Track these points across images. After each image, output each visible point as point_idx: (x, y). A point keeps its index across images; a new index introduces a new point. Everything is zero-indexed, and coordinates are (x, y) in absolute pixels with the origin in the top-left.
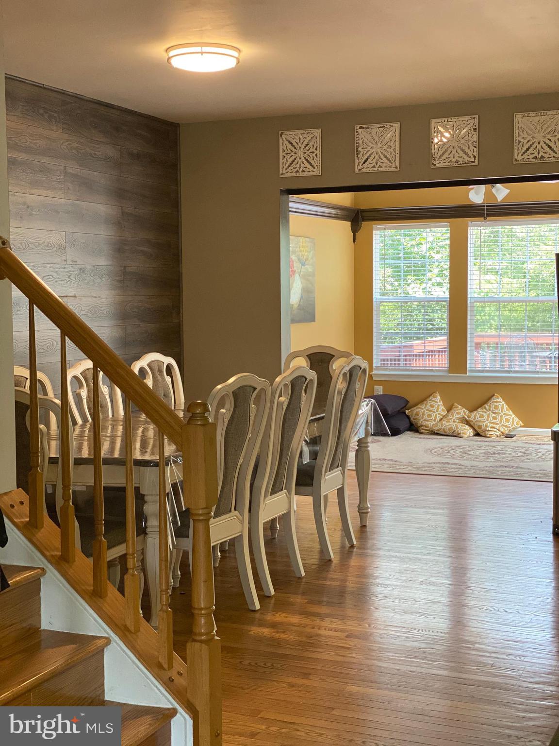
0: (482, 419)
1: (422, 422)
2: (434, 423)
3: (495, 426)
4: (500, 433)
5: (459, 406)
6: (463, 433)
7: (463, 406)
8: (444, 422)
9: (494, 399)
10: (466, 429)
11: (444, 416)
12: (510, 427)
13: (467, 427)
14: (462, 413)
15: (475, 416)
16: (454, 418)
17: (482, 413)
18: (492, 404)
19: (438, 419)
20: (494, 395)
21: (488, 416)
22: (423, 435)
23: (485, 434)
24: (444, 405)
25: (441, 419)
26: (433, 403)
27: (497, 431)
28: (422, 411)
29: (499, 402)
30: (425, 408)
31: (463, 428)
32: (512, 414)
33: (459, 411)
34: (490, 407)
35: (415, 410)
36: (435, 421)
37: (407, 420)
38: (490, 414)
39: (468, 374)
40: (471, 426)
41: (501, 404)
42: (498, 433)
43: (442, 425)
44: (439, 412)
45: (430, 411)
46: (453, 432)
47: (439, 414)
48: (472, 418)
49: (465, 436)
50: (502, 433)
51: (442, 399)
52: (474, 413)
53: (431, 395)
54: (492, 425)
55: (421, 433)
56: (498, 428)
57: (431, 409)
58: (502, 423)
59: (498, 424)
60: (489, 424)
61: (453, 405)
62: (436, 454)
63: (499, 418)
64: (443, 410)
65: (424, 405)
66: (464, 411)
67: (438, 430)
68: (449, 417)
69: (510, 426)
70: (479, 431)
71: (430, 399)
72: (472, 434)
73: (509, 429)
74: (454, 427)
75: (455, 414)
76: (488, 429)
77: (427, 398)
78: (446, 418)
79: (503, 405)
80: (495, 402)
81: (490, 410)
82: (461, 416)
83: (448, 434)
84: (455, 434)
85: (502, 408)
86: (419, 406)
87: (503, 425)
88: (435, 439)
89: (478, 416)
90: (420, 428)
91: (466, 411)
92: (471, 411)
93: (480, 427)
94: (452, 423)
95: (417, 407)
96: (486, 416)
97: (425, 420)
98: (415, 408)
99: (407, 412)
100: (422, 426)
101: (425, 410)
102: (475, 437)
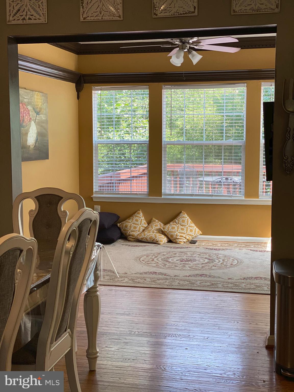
0: (173, 230)
1: (130, 232)
2: (138, 233)
3: (182, 235)
4: (186, 240)
5: (156, 220)
6: (160, 241)
7: (159, 220)
8: (146, 233)
9: (182, 215)
10: (162, 238)
11: (146, 228)
12: (193, 236)
13: (163, 236)
14: (159, 225)
15: (168, 228)
16: (153, 229)
17: (173, 226)
18: (180, 219)
19: (141, 230)
20: (181, 212)
21: (178, 228)
22: (131, 242)
23: (176, 241)
24: (145, 219)
25: (144, 230)
26: (137, 218)
27: (184, 239)
28: (130, 224)
29: (185, 217)
30: (132, 222)
31: (160, 237)
32: (194, 226)
33: (156, 224)
34: (179, 221)
35: (125, 223)
36: (139, 231)
37: (119, 231)
38: (179, 226)
39: (162, 197)
40: (165, 235)
41: (187, 219)
42: (185, 240)
43: (145, 235)
44: (142, 225)
45: (136, 224)
46: (153, 240)
47: (142, 226)
48: (166, 230)
49: (162, 243)
50: (188, 240)
51: (144, 215)
52: (168, 226)
53: (136, 212)
54: (181, 234)
55: (129, 241)
56: (185, 237)
57: (136, 222)
58: (188, 233)
59: (185, 234)
60: (178, 234)
61: (151, 219)
62: (144, 262)
63: (185, 229)
64: (144, 223)
65: (131, 220)
66: (160, 224)
67: (142, 239)
68: (149, 229)
69: (193, 234)
70: (171, 238)
71: (135, 215)
72: (166, 241)
73: (192, 237)
74: (153, 236)
75: (154, 226)
76: (178, 237)
77: (133, 214)
78: (147, 229)
79: (188, 219)
80: (182, 217)
81: (179, 223)
82: (158, 227)
83: (149, 241)
84: (154, 242)
85: (188, 222)
86: (127, 220)
87: (188, 234)
88: (140, 246)
89: (170, 228)
90: (129, 237)
91: (161, 223)
92: (165, 224)
93: (172, 236)
94: (152, 233)
95: (126, 221)
96: (176, 228)
97: (132, 231)
98: (124, 222)
99: (118, 224)
100: (130, 235)
101: (131, 223)
102: (168, 244)
